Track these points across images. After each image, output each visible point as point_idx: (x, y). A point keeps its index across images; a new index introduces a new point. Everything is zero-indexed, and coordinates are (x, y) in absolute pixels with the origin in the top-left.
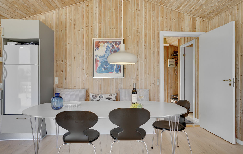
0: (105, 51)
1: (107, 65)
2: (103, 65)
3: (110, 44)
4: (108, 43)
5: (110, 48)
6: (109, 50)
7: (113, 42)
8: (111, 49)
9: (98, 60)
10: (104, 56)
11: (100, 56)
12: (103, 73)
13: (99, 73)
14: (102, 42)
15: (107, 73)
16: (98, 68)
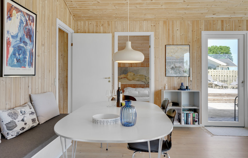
0: (18, 27)
1: (20, 53)
2: (16, 53)
3: (24, 17)
4: (21, 14)
5: (23, 23)
6: (22, 27)
7: (27, 14)
8: (25, 26)
9: (10, 41)
10: (17, 36)
11: (12, 34)
12: (16, 68)
13: (10, 67)
14: (15, 8)
15: (19, 68)
16: (9, 56)
